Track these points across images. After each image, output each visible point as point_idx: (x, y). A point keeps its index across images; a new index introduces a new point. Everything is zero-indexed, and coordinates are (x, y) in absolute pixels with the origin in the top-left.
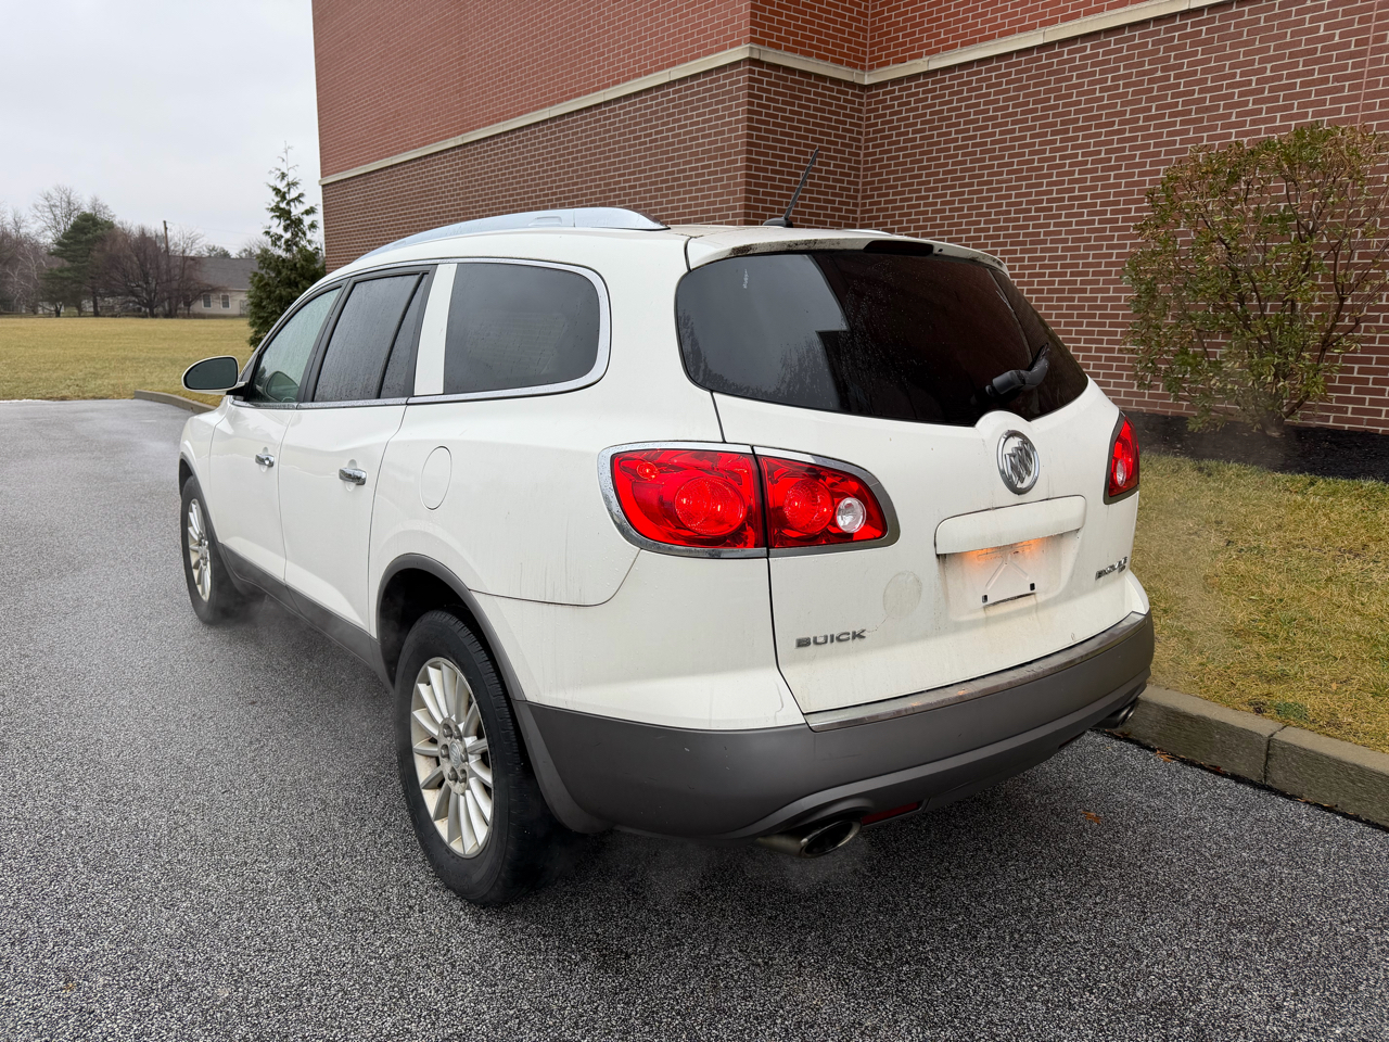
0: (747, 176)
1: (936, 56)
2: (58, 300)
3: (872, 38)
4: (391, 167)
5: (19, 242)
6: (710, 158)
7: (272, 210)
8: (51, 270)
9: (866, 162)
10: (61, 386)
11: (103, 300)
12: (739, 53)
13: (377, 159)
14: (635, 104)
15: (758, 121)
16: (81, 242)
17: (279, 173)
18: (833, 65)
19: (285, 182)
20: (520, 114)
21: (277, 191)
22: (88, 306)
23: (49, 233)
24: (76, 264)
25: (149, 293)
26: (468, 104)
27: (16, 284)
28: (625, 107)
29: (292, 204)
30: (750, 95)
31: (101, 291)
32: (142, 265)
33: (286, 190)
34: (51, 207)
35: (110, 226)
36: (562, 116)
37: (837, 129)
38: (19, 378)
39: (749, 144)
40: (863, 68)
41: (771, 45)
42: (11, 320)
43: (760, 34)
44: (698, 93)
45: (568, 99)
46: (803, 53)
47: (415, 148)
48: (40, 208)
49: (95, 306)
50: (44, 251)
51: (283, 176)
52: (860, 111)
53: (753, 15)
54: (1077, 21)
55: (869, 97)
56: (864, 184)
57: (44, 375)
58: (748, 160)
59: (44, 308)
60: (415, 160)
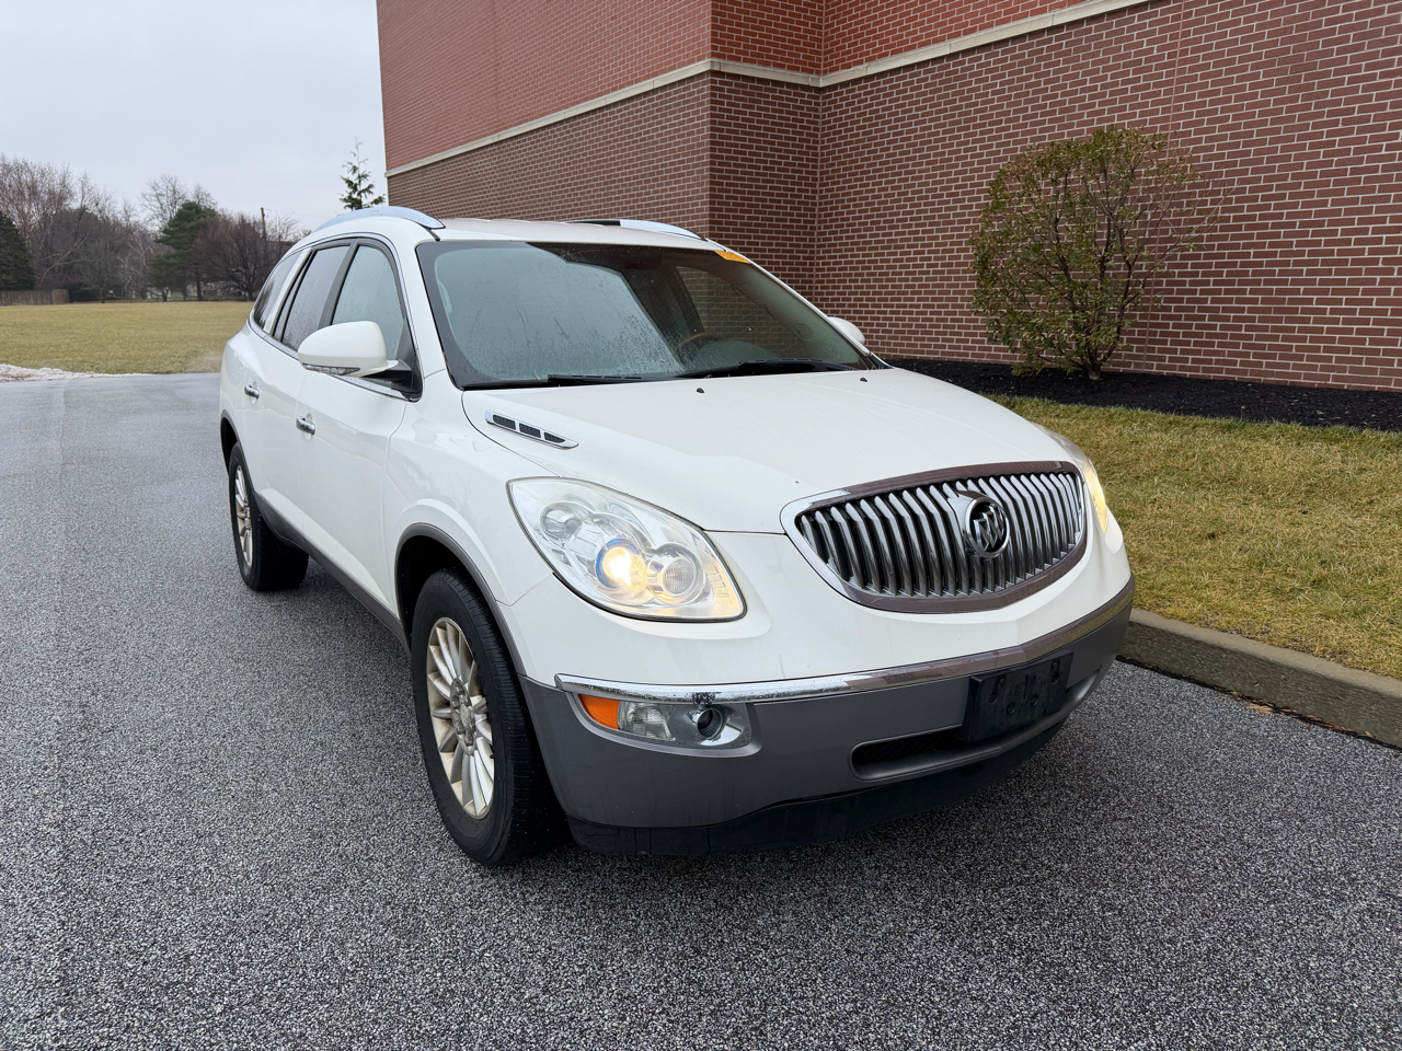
0: (711, 170)
1: (873, 63)
2: (165, 285)
3: (826, 46)
4: (443, 161)
5: (129, 230)
6: (684, 155)
7: (345, 200)
8: (158, 256)
9: (822, 154)
10: (166, 363)
11: (206, 285)
12: (702, 66)
13: (432, 154)
14: (628, 108)
15: (720, 123)
16: (185, 230)
17: (351, 167)
18: (789, 72)
19: (356, 175)
20: (543, 115)
21: (350, 183)
22: (192, 290)
23: (156, 221)
24: (180, 251)
25: (248, 278)
26: (502, 105)
27: (127, 270)
28: (621, 110)
29: (363, 194)
30: (712, 101)
31: (205, 276)
32: (241, 251)
33: (357, 182)
34: (158, 195)
35: (212, 213)
36: (575, 117)
37: (795, 126)
38: (130, 356)
39: (712, 143)
40: (818, 73)
41: (731, 58)
42: (123, 304)
43: (720, 49)
44: (674, 99)
45: (579, 102)
46: (761, 63)
47: (461, 144)
48: (148, 197)
49: (199, 291)
50: (152, 238)
51: (355, 169)
52: (817, 110)
53: (713, 34)
54: (974, 35)
55: (824, 98)
56: (822, 173)
57: (151, 353)
58: (712, 156)
59: (152, 293)
60: (461, 155)
